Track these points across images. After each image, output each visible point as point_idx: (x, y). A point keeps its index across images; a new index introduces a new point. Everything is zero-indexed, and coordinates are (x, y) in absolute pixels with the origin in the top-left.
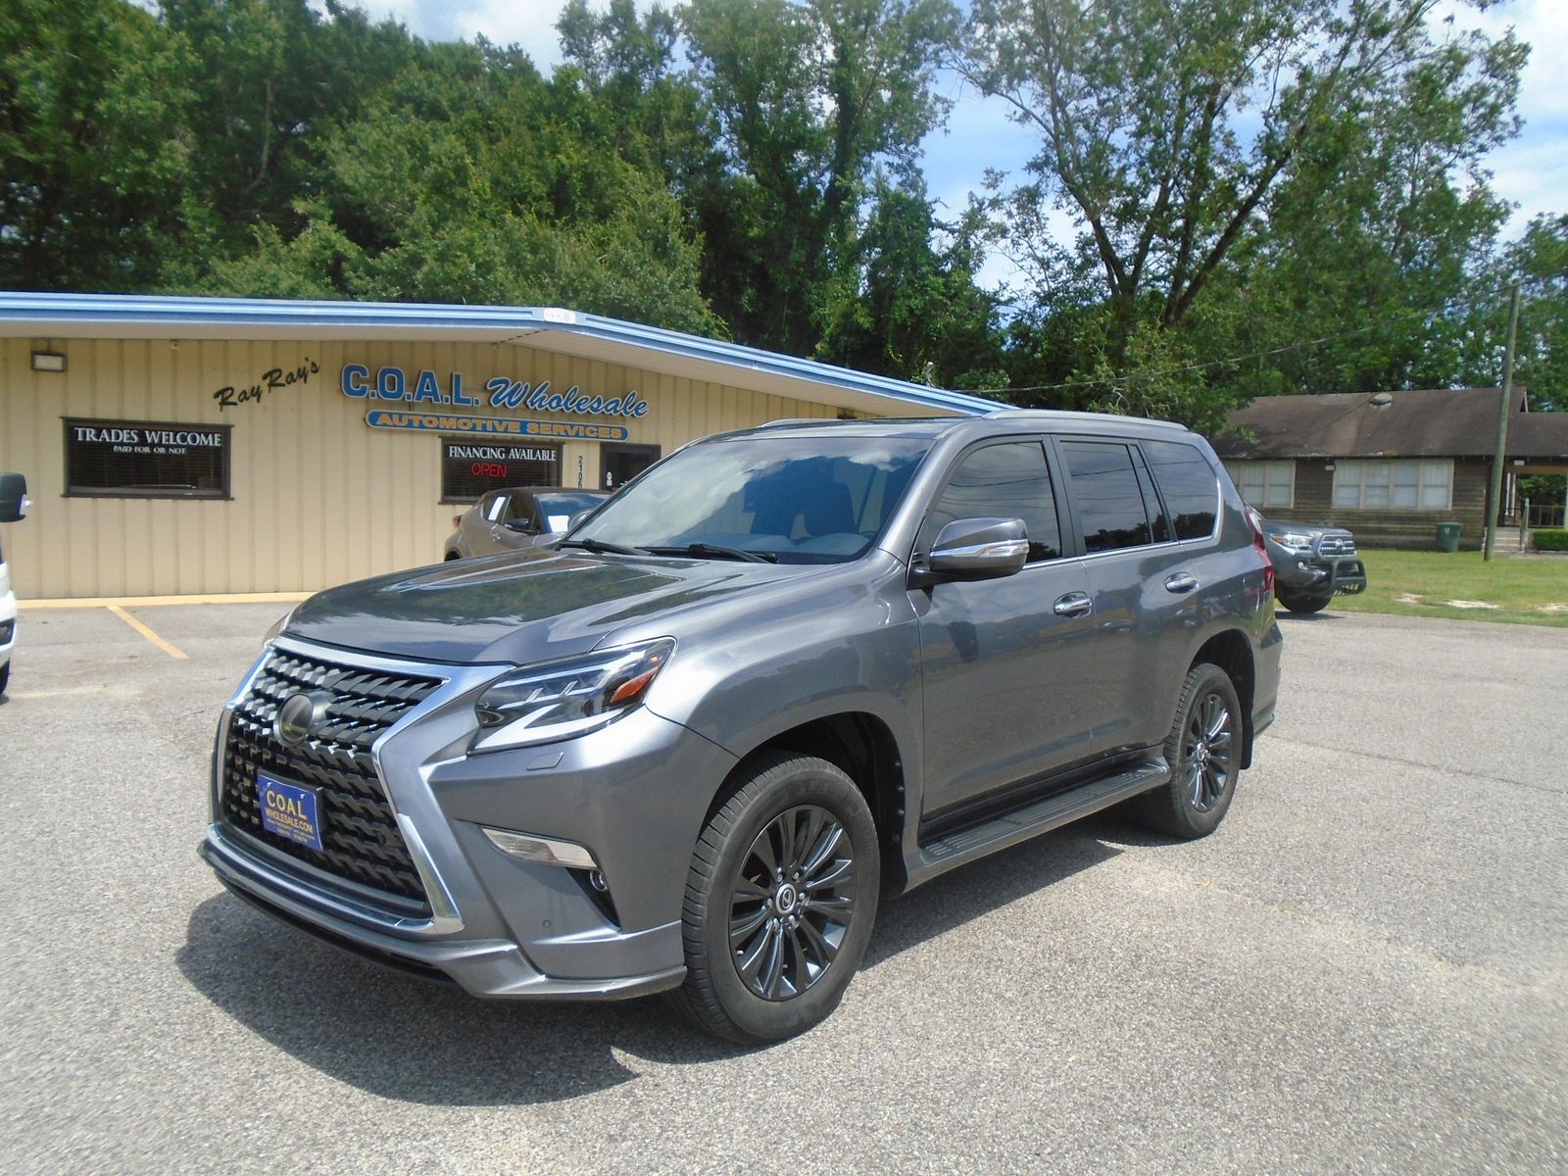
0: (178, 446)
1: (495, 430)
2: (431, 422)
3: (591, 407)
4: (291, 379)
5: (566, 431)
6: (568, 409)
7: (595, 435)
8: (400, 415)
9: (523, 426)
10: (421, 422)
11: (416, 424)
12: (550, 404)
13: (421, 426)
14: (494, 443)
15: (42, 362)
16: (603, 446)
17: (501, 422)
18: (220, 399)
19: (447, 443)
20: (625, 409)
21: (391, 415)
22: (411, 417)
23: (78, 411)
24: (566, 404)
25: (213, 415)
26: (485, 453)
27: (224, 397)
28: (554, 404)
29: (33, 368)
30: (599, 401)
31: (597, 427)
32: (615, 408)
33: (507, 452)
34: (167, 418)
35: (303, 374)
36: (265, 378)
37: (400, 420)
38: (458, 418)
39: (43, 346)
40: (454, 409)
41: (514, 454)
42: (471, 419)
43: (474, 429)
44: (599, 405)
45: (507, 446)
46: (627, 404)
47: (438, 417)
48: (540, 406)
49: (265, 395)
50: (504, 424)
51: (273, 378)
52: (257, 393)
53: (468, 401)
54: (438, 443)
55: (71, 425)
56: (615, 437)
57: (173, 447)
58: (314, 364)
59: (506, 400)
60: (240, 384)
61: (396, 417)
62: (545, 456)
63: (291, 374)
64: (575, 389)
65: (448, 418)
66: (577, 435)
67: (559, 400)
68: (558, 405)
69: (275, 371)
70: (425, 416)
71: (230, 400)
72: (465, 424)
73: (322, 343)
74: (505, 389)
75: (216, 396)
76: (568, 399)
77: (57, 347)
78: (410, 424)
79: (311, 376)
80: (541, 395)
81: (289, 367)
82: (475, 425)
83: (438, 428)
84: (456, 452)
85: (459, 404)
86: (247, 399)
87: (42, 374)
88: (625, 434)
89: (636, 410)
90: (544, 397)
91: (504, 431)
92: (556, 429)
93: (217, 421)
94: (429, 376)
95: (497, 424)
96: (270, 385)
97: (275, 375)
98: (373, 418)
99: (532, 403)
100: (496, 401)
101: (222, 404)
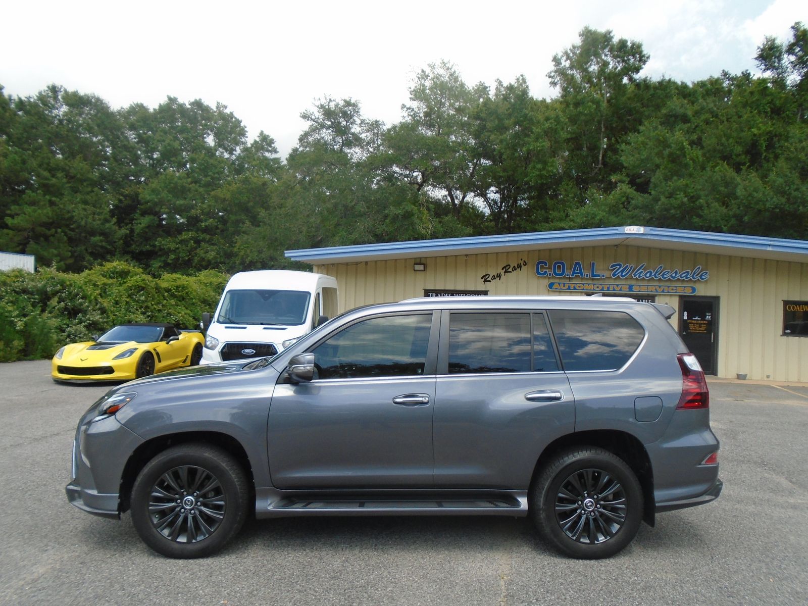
1: (614, 290)
2: (579, 287)
3: (671, 276)
4: (514, 269)
5: (656, 289)
6: (656, 277)
7: (675, 291)
8: (564, 284)
9: (631, 287)
10: (574, 287)
11: (572, 288)
12: (645, 275)
13: (575, 288)
15: (417, 267)
16: (681, 297)
17: (617, 285)
18: (484, 279)
20: (693, 276)
21: (559, 284)
22: (569, 285)
23: (428, 288)
24: (655, 275)
25: (481, 287)
27: (485, 279)
28: (648, 275)
29: (414, 270)
30: (676, 273)
31: (676, 287)
32: (686, 276)
34: (462, 288)
35: (519, 267)
36: (503, 269)
37: (564, 286)
38: (594, 284)
39: (418, 261)
40: (593, 279)
42: (601, 285)
43: (602, 289)
44: (676, 275)
46: (694, 273)
47: (583, 284)
48: (639, 277)
49: (503, 277)
50: (620, 287)
52: (499, 276)
53: (598, 276)
55: (426, 292)
56: (688, 292)
58: (524, 262)
59: (620, 274)
60: (492, 273)
61: (561, 285)
63: (514, 267)
64: (661, 267)
65: (589, 284)
66: (663, 291)
67: (651, 273)
68: (650, 275)
69: (507, 266)
70: (576, 284)
71: (488, 280)
72: (598, 287)
73: (529, 251)
74: (619, 269)
75: (482, 278)
76: (656, 272)
77: (423, 261)
78: (569, 288)
79: (523, 267)
80: (640, 271)
81: (513, 264)
82: (603, 287)
83: (583, 290)
85: (594, 277)
86: (495, 279)
87: (418, 272)
88: (694, 290)
89: (701, 277)
90: (642, 272)
91: (620, 290)
92: (650, 288)
93: (483, 289)
94: (577, 264)
95: (615, 286)
96: (505, 272)
97: (507, 268)
98: (551, 285)
99: (635, 275)
100: (614, 275)
101: (484, 281)
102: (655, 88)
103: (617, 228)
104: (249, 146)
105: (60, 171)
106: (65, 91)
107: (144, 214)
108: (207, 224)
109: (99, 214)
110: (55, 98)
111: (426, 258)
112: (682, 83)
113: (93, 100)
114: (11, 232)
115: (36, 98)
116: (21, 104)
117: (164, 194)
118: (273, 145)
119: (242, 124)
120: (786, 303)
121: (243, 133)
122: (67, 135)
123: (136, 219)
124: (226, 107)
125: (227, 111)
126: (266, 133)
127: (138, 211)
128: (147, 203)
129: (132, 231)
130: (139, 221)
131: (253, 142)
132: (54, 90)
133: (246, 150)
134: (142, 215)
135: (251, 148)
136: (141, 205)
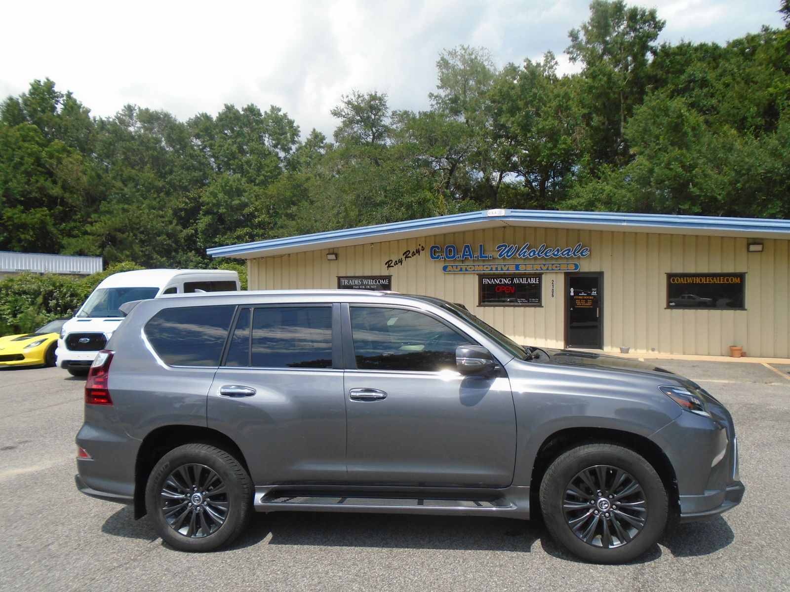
0: (374, 285)
1: (502, 270)
2: (471, 268)
3: (553, 254)
4: (414, 254)
5: (541, 268)
6: (539, 256)
7: (559, 268)
8: (457, 266)
9: (517, 267)
10: (466, 268)
11: (464, 269)
12: (529, 254)
13: (466, 270)
14: (505, 276)
15: (330, 257)
16: (566, 274)
17: (505, 265)
19: (481, 277)
20: (574, 253)
21: (452, 266)
22: (461, 267)
23: (340, 275)
24: (538, 254)
25: (385, 272)
26: (501, 281)
27: (389, 264)
28: (532, 254)
29: (328, 260)
30: (558, 251)
31: (560, 264)
32: (568, 253)
33: (512, 280)
34: (369, 274)
35: (418, 252)
36: (404, 255)
37: (456, 268)
38: (483, 265)
39: (331, 251)
40: (484, 261)
41: (516, 281)
42: (490, 265)
43: (491, 270)
44: (558, 253)
45: (512, 277)
46: (575, 250)
47: (474, 266)
48: (524, 256)
49: (404, 262)
50: (507, 266)
51: (407, 255)
52: (401, 261)
53: (486, 257)
54: (477, 277)
55: (339, 278)
56: (571, 269)
57: (372, 285)
58: (422, 247)
59: (506, 255)
60: (395, 259)
61: (454, 267)
62: (533, 281)
63: (414, 252)
64: (544, 246)
65: (479, 265)
66: (548, 269)
67: (535, 252)
68: (534, 254)
69: (407, 251)
70: (468, 266)
71: (391, 265)
72: (487, 268)
73: (426, 237)
74: (505, 249)
75: (386, 264)
76: (540, 251)
77: (336, 251)
78: (461, 270)
79: (421, 252)
80: (525, 250)
81: (413, 249)
82: (492, 268)
83: (474, 271)
84: (486, 281)
85: (483, 258)
86: (397, 264)
87: (332, 261)
88: (576, 266)
89: (581, 253)
90: (526, 251)
91: (508, 270)
92: (535, 267)
93: (387, 274)
94: (468, 247)
95: (503, 266)
96: (405, 258)
97: (407, 253)
98: (445, 268)
99: (520, 255)
100: (500, 255)
101: (388, 267)
102: (675, 54)
103: (481, 212)
104: (304, 144)
105: (131, 181)
106: (139, 108)
107: (207, 213)
108: (260, 219)
109: (162, 217)
110: (131, 116)
111: (338, 248)
112: (713, 44)
113: (162, 116)
114: (91, 237)
115: (114, 118)
116: (103, 124)
117: (221, 196)
118: (324, 142)
119: (295, 125)
120: (670, 276)
121: (295, 132)
122: (138, 149)
123: (199, 219)
124: (279, 110)
125: (281, 113)
126: (318, 130)
127: (201, 212)
128: (208, 204)
129: (196, 230)
130: (201, 221)
131: (306, 141)
132: (130, 109)
133: (300, 148)
134: (204, 215)
135: (306, 146)
136: (203, 206)
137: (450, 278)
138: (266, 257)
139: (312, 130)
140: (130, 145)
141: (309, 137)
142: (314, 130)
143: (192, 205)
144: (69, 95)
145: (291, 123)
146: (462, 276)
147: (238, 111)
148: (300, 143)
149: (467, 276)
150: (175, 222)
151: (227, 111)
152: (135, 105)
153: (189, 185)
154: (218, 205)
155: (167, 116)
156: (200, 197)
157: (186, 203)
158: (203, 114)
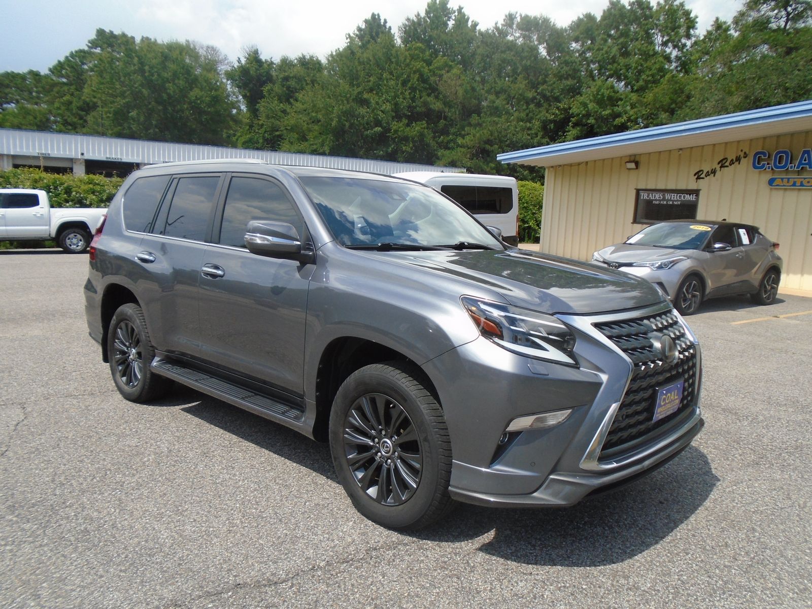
0: (678, 201)
2: (808, 182)
4: (732, 163)
8: (788, 179)
10: (802, 182)
11: (798, 184)
13: (802, 185)
15: (629, 166)
18: (696, 176)
21: (782, 179)
22: (795, 180)
23: (639, 187)
25: (693, 186)
27: (698, 176)
29: (626, 169)
34: (674, 187)
35: (738, 159)
36: (719, 163)
37: (788, 182)
39: (632, 159)
49: (718, 173)
51: (722, 164)
52: (714, 172)
55: (638, 191)
57: (676, 201)
58: (745, 153)
60: (706, 168)
61: (785, 180)
63: (732, 160)
69: (724, 159)
70: (805, 179)
71: (701, 176)
73: (751, 140)
75: (695, 175)
77: (637, 158)
78: (794, 184)
79: (742, 160)
81: (732, 156)
86: (709, 175)
87: (632, 170)
93: (695, 187)
94: (808, 152)
96: (721, 167)
97: (724, 161)
98: (771, 182)
101: (697, 179)
106: (520, 15)
107: (575, 125)
109: (529, 129)
110: (511, 25)
111: (640, 155)
117: (591, 106)
119: (692, 15)
121: (691, 24)
123: (567, 132)
126: (722, 19)
128: (578, 115)
130: (570, 133)
131: (705, 33)
132: (510, 18)
133: (696, 43)
134: (573, 127)
135: (703, 41)
136: (573, 117)
137: (778, 195)
138: (564, 165)
139: (715, 19)
140: (505, 56)
141: (710, 28)
142: (717, 19)
143: (562, 116)
144: (460, 9)
145: (687, 13)
146: (795, 194)
147: (624, 7)
148: (698, 37)
149: (803, 193)
150: (540, 134)
151: (611, 8)
152: (517, 13)
153: (561, 94)
154: (588, 115)
155: (546, 21)
156: (570, 108)
157: (556, 115)
158: (586, 14)
